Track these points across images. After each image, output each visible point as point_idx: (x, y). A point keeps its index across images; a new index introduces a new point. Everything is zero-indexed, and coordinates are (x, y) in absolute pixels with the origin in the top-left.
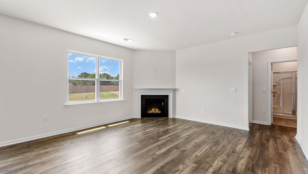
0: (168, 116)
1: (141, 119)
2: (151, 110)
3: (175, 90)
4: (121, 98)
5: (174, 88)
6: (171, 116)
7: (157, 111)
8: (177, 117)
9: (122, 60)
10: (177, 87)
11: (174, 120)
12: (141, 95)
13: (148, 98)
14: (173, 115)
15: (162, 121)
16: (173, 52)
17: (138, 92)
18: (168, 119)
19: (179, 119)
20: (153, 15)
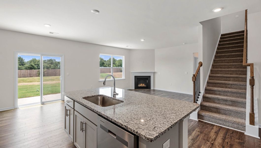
0: (150, 89)
1: (135, 90)
2: (140, 85)
3: (154, 73)
4: (123, 77)
5: (154, 72)
6: (152, 88)
7: (143, 85)
8: (156, 89)
9: (124, 56)
10: (156, 71)
11: (154, 90)
12: (135, 76)
13: (139, 78)
14: (153, 87)
15: (147, 90)
16: (153, 51)
17: (133, 74)
18: (150, 90)
19: (157, 90)
20: (143, 40)
